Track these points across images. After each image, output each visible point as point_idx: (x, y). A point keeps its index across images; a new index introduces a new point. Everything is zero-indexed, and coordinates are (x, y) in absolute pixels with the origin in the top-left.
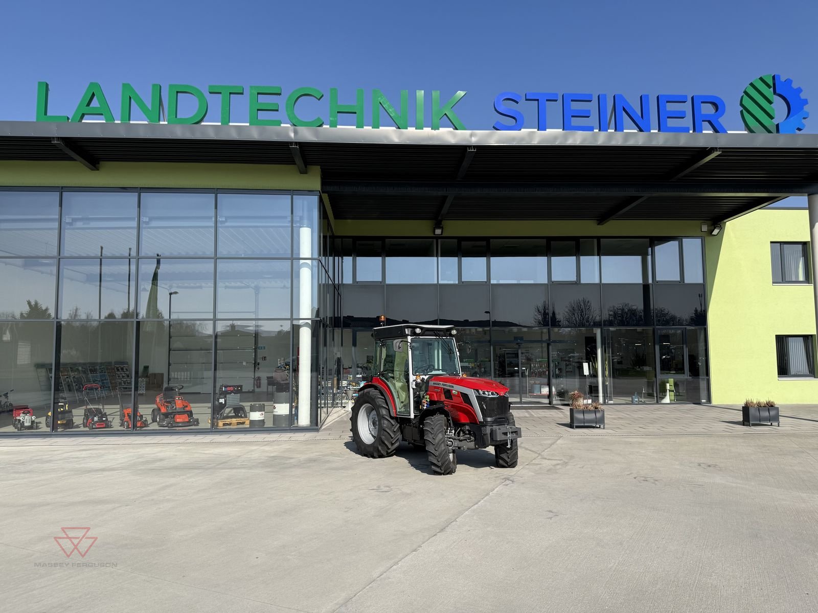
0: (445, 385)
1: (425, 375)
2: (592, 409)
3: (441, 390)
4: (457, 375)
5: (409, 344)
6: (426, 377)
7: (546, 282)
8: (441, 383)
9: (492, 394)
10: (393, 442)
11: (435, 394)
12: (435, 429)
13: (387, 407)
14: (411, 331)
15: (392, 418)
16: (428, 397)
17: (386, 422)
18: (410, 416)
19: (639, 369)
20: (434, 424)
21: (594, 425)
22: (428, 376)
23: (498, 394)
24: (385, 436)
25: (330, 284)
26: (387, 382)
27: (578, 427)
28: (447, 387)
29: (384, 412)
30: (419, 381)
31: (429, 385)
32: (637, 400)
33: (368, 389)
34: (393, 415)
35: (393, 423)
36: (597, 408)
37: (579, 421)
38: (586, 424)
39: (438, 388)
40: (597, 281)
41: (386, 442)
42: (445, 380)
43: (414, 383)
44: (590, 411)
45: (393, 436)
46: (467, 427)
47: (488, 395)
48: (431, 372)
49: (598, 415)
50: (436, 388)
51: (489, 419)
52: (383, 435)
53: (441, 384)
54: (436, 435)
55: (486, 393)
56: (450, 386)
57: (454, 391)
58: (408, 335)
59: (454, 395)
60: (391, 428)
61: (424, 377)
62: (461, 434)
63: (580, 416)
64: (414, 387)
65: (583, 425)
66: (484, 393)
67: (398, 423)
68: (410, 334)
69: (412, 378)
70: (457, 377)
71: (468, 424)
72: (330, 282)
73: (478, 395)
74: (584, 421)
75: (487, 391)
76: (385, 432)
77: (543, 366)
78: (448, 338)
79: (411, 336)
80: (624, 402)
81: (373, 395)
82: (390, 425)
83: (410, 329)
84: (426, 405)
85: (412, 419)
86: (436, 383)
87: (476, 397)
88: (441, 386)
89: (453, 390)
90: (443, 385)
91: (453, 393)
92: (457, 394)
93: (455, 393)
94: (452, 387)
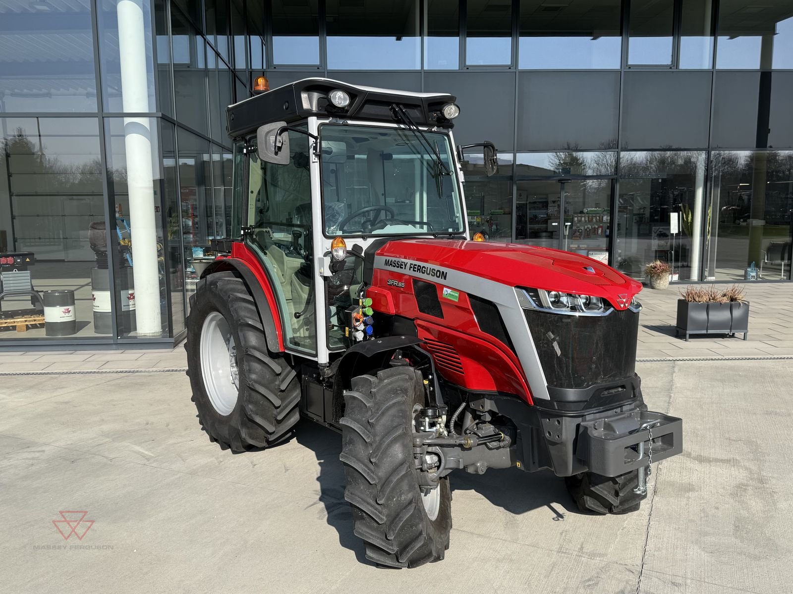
0: (420, 269)
1: (364, 238)
2: (725, 300)
3: (407, 282)
4: (457, 235)
5: (312, 140)
6: (365, 244)
7: (616, 65)
8: (409, 262)
9: (588, 305)
10: (280, 418)
11: (390, 298)
12: (379, 428)
13: (259, 326)
14: (319, 100)
15: (273, 356)
16: (369, 302)
17: (257, 366)
18: (316, 356)
19: (744, 224)
20: (378, 404)
21: (726, 332)
22: (370, 241)
23: (607, 304)
24: (256, 403)
25: (223, 71)
26: (261, 254)
27: (693, 336)
28: (425, 277)
29: (253, 339)
30: (340, 254)
31: (375, 266)
32: (754, 274)
33: (217, 275)
34: (275, 348)
35: (278, 369)
36: (736, 299)
37: (698, 324)
38: (710, 332)
39: (400, 277)
40: (707, 65)
41: (258, 420)
42: (423, 253)
43: (327, 260)
44: (720, 306)
45: (277, 402)
46: (489, 405)
47: (573, 309)
48: (382, 228)
49: (737, 313)
50: (394, 275)
51: (572, 394)
52: (250, 402)
53: (408, 266)
54: (381, 450)
55: (564, 299)
56: (435, 273)
57: (446, 292)
58: (310, 113)
59: (450, 303)
60: (273, 381)
61: (360, 242)
62: (469, 421)
63: (702, 316)
64: (328, 273)
65: (704, 332)
66: (557, 303)
67: (293, 368)
68: (314, 109)
69: (321, 245)
70: (458, 244)
71: (490, 397)
72: (222, 66)
73: (533, 306)
74: (707, 324)
75: (570, 295)
76: (253, 393)
77: (594, 220)
78: (435, 129)
79: (319, 116)
80: (728, 278)
81: (226, 292)
82: (268, 375)
83: (316, 96)
84: (362, 327)
85: (324, 366)
86: (391, 261)
87: (527, 312)
88: (407, 272)
89: (443, 286)
90: (414, 268)
91: (444, 296)
92: (457, 300)
93: (453, 295)
94: (444, 275)
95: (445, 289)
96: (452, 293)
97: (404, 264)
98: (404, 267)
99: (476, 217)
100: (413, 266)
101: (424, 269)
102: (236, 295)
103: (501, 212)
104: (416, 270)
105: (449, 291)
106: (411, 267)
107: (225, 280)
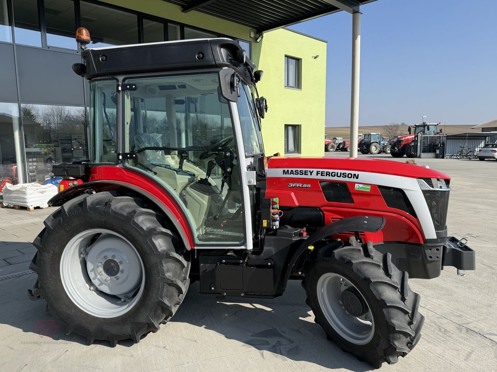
0: (329, 174)
3: (314, 183)
8: (315, 170)
28: (334, 178)
34: (188, 247)
39: (304, 181)
53: (314, 173)
56: (346, 175)
57: (358, 186)
59: (361, 193)
73: (429, 188)
86: (291, 171)
87: (425, 192)
88: (314, 176)
89: (355, 183)
90: (322, 174)
91: (356, 189)
92: (369, 191)
93: (364, 188)
94: (356, 176)
95: (356, 185)
96: (363, 187)
97: (309, 172)
98: (309, 173)
99: (43, 149)
100: (320, 173)
101: (333, 174)
102: (141, 210)
103: (53, 145)
104: (325, 175)
105: (361, 186)
106: (318, 174)
107: (118, 199)
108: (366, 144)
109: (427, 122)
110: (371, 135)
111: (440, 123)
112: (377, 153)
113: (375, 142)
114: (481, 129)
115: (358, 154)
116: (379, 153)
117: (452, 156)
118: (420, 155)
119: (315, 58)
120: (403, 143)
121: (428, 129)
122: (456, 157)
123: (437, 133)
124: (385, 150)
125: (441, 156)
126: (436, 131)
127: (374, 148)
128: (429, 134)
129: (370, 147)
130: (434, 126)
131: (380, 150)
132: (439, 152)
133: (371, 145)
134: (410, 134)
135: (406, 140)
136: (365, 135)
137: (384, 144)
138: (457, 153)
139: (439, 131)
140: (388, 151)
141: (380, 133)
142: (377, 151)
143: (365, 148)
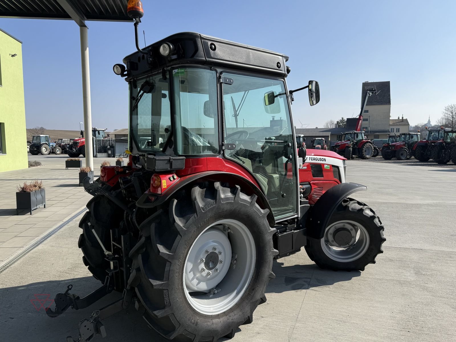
3: (308, 166)
28: (317, 162)
59: (326, 170)
88: (309, 161)
89: (324, 164)
90: (312, 159)
91: (325, 168)
92: (329, 169)
94: (325, 160)
95: (325, 165)
96: (327, 166)
100: (311, 158)
101: (316, 159)
106: (310, 159)
108: (35, 145)
109: (96, 128)
110: (40, 137)
111: (106, 129)
112: (47, 154)
113: (44, 144)
114: (114, 135)
115: (28, 155)
116: (49, 154)
117: (120, 155)
118: (96, 155)
119: (13, 56)
120: (79, 145)
121: (99, 134)
122: (123, 156)
123: (105, 137)
124: (55, 151)
125: (113, 156)
126: (104, 136)
127: (45, 150)
128: (99, 138)
129: (41, 148)
130: (102, 131)
131: (50, 152)
132: (110, 152)
133: (41, 147)
134: (83, 137)
135: (81, 142)
136: (34, 137)
137: (53, 146)
138: (123, 153)
139: (106, 136)
140: (57, 152)
141: (48, 136)
142: (47, 152)
143: (35, 149)
